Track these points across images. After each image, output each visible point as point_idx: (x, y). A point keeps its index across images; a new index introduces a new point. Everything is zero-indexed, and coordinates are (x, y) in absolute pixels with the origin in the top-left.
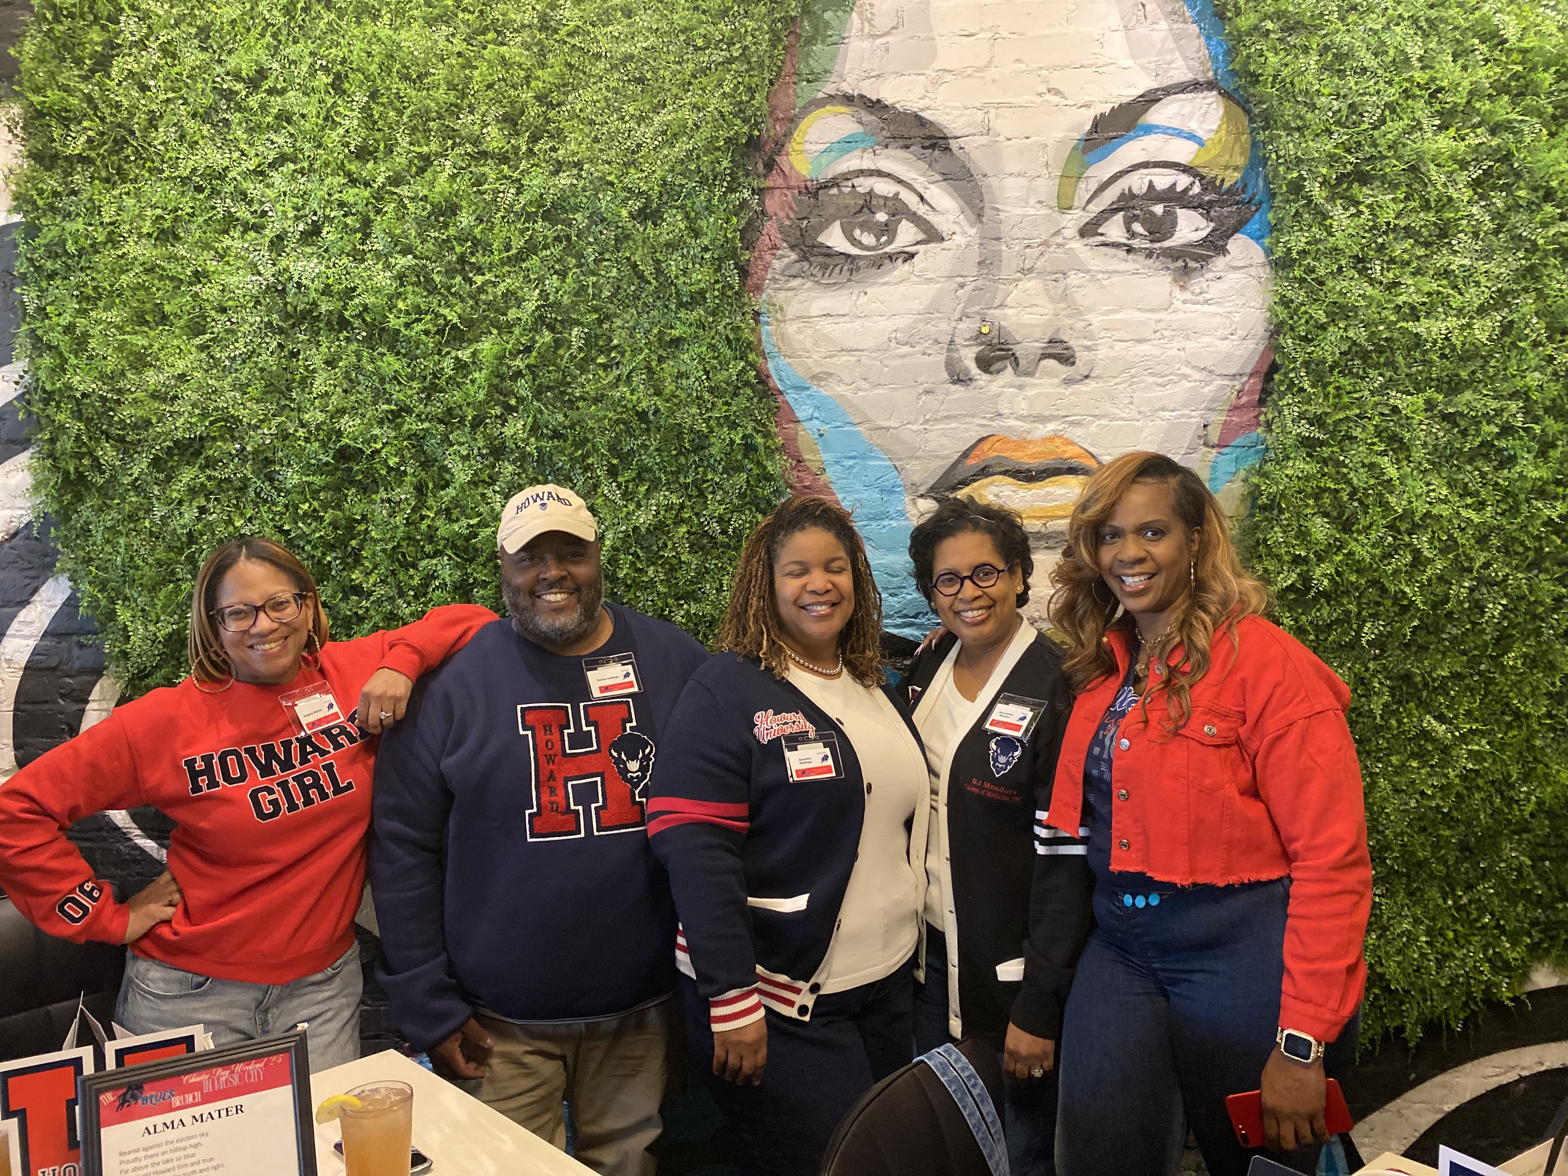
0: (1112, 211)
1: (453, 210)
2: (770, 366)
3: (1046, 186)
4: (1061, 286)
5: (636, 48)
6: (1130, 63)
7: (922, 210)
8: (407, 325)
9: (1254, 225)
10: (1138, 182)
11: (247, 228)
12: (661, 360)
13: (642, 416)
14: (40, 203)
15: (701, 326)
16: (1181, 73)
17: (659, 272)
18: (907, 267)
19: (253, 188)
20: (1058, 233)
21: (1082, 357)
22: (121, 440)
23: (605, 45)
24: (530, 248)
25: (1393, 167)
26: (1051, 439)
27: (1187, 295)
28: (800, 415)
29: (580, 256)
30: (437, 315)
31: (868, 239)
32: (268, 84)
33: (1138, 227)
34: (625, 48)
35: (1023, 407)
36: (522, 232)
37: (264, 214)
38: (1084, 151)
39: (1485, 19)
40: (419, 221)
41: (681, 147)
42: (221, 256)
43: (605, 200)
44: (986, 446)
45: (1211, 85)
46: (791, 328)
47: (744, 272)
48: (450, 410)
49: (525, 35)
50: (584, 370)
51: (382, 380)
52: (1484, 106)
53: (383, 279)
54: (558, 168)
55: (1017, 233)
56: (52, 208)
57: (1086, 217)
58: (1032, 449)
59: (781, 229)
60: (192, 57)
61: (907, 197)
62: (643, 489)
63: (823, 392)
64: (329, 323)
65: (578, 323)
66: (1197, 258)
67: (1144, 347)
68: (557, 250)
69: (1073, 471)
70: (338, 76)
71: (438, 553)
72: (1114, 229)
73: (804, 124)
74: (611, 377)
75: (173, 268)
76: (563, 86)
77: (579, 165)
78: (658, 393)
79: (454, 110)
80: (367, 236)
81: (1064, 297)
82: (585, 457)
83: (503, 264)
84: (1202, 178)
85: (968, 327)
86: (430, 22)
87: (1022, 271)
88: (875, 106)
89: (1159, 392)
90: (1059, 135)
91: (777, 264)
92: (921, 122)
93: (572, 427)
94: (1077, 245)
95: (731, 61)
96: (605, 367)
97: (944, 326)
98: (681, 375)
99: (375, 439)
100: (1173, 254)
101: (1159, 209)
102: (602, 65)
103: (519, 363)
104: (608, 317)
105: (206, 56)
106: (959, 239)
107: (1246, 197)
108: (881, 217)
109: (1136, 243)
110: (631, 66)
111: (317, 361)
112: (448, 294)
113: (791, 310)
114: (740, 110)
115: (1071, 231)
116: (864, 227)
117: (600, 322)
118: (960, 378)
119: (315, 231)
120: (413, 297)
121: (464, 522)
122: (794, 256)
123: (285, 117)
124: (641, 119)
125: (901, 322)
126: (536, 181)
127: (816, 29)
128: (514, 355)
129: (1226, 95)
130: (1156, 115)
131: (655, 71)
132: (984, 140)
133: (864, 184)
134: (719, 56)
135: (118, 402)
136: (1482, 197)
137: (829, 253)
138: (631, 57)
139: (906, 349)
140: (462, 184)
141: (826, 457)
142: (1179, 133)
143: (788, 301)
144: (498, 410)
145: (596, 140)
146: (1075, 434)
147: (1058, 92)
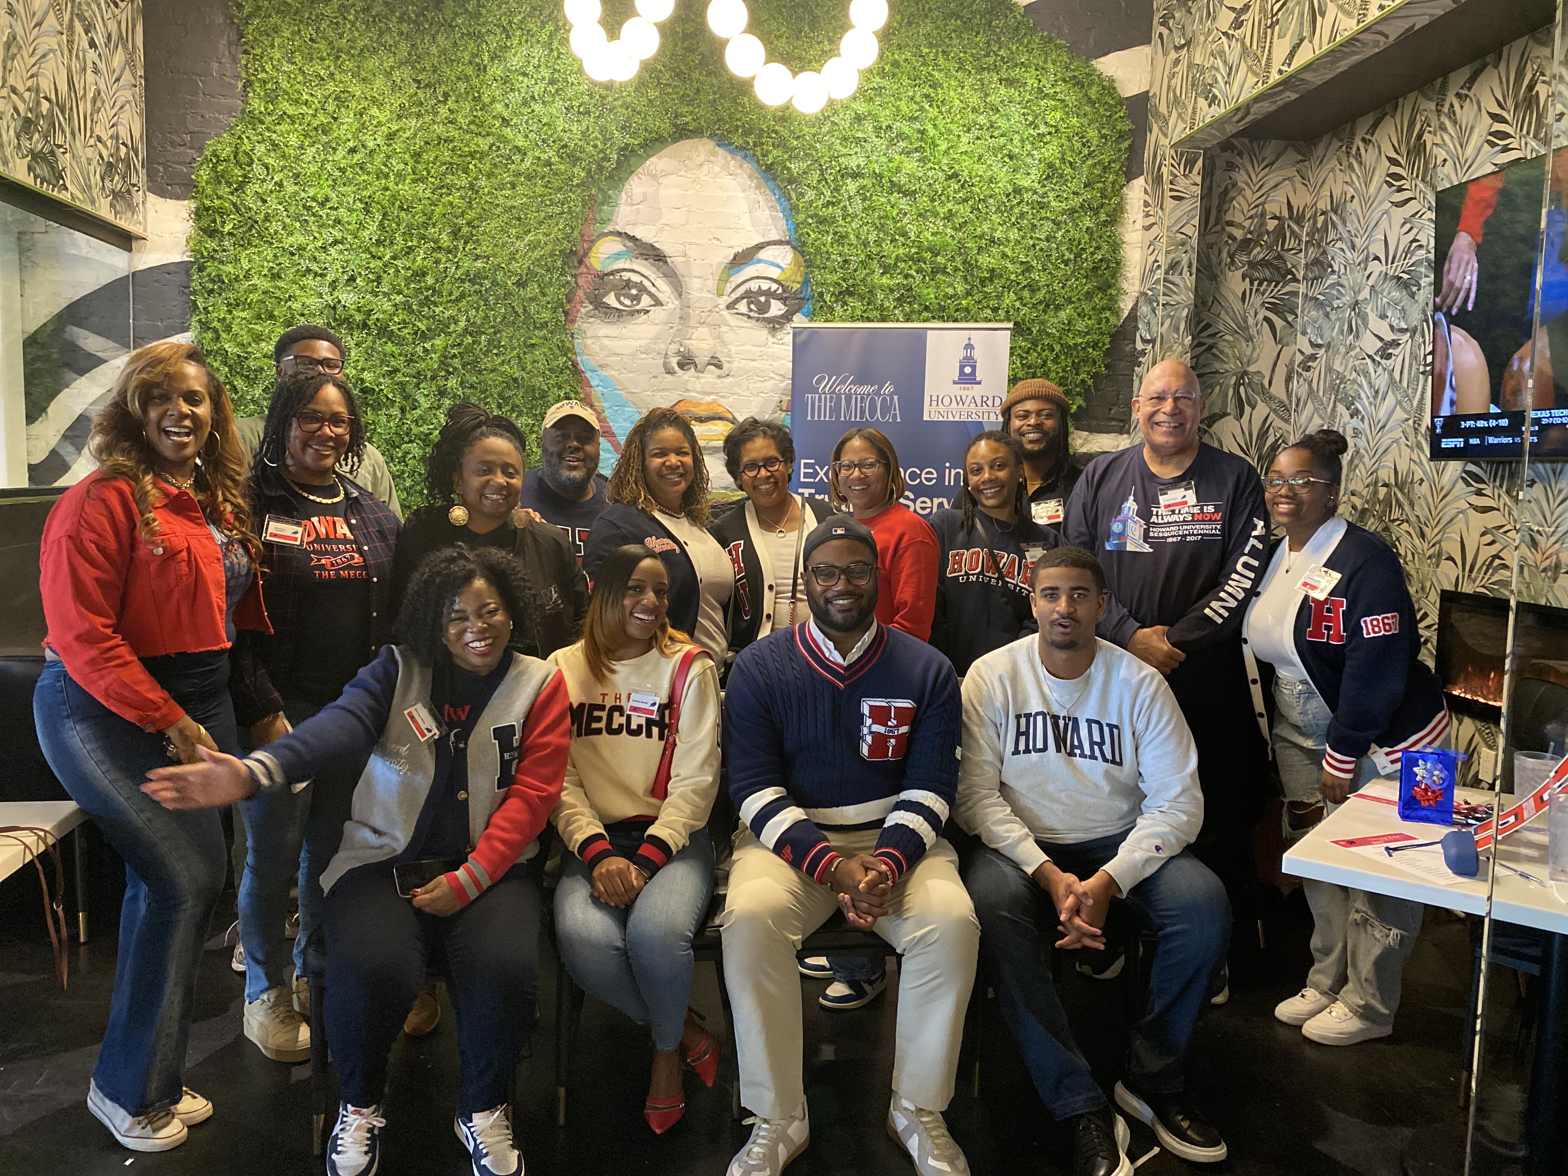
0: (742, 298)
1: (424, 274)
2: (579, 359)
3: (712, 284)
4: (717, 331)
5: (518, 202)
6: (751, 229)
7: (653, 290)
8: (399, 329)
9: (805, 310)
10: (754, 286)
11: (316, 274)
12: (525, 353)
13: (515, 380)
14: (205, 254)
15: (546, 339)
16: (774, 236)
17: (525, 310)
18: (645, 317)
19: (322, 256)
20: (717, 306)
21: (726, 366)
22: (247, 377)
23: (501, 200)
24: (463, 296)
25: (862, 289)
26: (711, 403)
27: (775, 340)
28: (592, 383)
29: (486, 300)
30: (414, 325)
31: (627, 302)
32: (329, 205)
33: (753, 307)
34: (510, 203)
35: (698, 387)
36: (458, 288)
37: (326, 268)
38: (730, 269)
39: (903, 227)
40: (406, 279)
41: (537, 254)
42: (302, 288)
43: (500, 276)
44: (681, 404)
45: (788, 243)
46: (589, 342)
47: (566, 313)
48: (419, 373)
49: (462, 192)
50: (486, 355)
51: (385, 355)
52: (902, 265)
53: (387, 306)
54: (477, 258)
55: (698, 305)
56: (212, 257)
57: (730, 300)
58: (703, 407)
59: (585, 293)
60: (290, 188)
61: (646, 283)
62: (514, 415)
63: (604, 373)
64: (358, 325)
65: (484, 333)
66: (779, 323)
67: (754, 363)
68: (475, 298)
69: (721, 419)
70: (366, 203)
71: (411, 441)
72: (742, 307)
73: (598, 244)
74: (500, 361)
75: (278, 294)
76: (480, 218)
77: (488, 257)
78: (523, 369)
79: (425, 225)
80: (379, 283)
81: (719, 337)
82: (486, 398)
83: (448, 302)
84: (783, 286)
85: (674, 347)
86: (414, 181)
87: (700, 323)
88: (633, 239)
89: (760, 384)
90: (718, 260)
91: (583, 310)
92: (653, 247)
93: (480, 383)
94: (725, 313)
95: (563, 213)
96: (496, 355)
97: (663, 346)
98: (534, 361)
99: (381, 384)
100: (769, 321)
101: (763, 299)
102: (499, 209)
103: (455, 351)
104: (499, 331)
105: (297, 188)
106: (670, 306)
107: (802, 296)
108: (634, 292)
109: (752, 314)
110: (514, 211)
111: (352, 344)
112: (420, 316)
113: (589, 333)
114: (567, 237)
115: (722, 306)
116: (626, 296)
117: (495, 333)
118: (670, 372)
119: (352, 279)
120: (401, 316)
121: (426, 427)
122: (591, 307)
123: (338, 221)
124: (517, 238)
125: (642, 342)
126: (466, 264)
127: (604, 198)
128: (453, 347)
129: (794, 248)
130: (762, 255)
131: (526, 214)
132: (683, 259)
133: (626, 276)
134: (557, 210)
135: (246, 358)
136: (901, 305)
137: (608, 307)
138: (514, 207)
139: (644, 356)
140: (428, 263)
141: (605, 405)
142: (773, 264)
143: (588, 328)
144: (443, 373)
145: (496, 245)
146: (721, 401)
147: (718, 240)
